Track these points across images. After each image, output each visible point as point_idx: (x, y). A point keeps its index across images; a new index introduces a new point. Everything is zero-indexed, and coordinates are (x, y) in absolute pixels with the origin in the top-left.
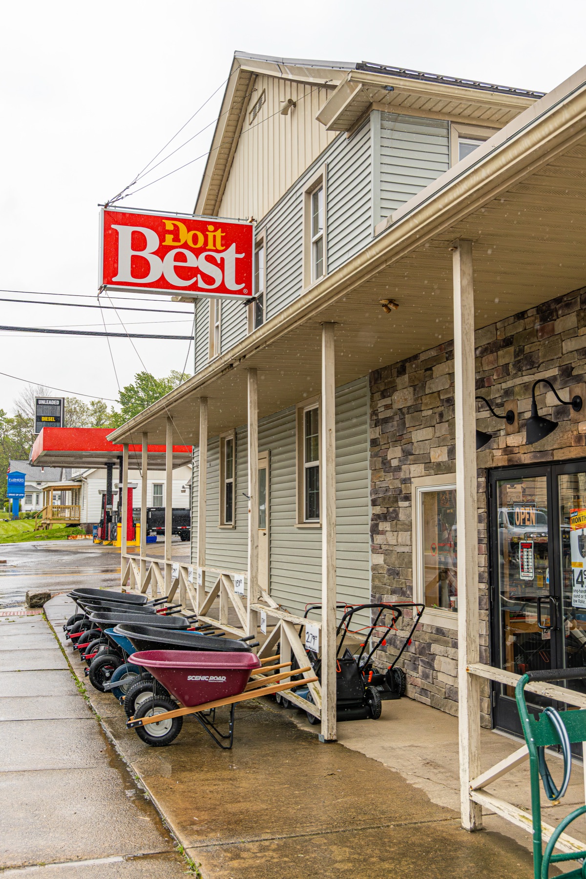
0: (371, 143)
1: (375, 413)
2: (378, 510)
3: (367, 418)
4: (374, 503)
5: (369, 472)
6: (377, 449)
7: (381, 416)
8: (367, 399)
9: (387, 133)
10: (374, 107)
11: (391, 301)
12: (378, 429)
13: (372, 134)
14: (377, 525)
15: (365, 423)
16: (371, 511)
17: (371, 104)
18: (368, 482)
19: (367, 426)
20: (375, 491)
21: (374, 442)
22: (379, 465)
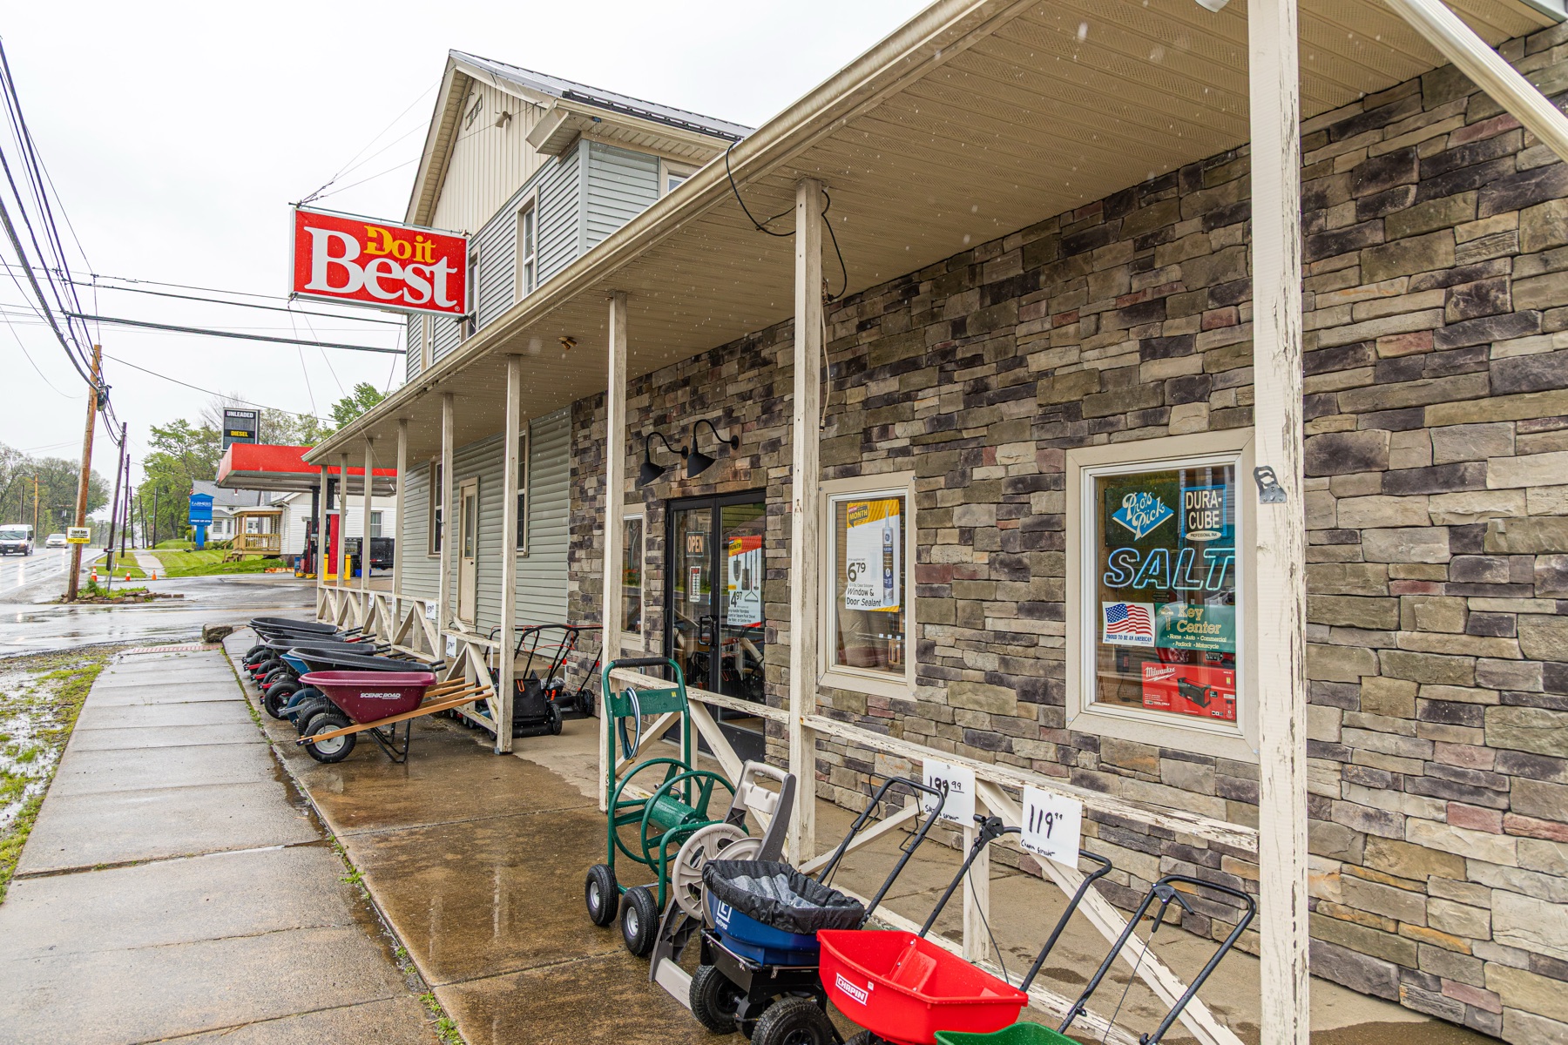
0: (579, 172)
1: (575, 443)
2: (576, 538)
3: (568, 447)
4: (572, 531)
5: (569, 501)
6: (576, 478)
7: (580, 447)
8: (569, 429)
9: (595, 164)
10: (583, 135)
11: (570, 339)
12: (577, 459)
13: (580, 162)
14: (574, 553)
15: (566, 452)
16: (569, 539)
17: (580, 132)
18: (568, 511)
19: (567, 456)
20: (573, 520)
21: (574, 472)
22: (577, 495)
